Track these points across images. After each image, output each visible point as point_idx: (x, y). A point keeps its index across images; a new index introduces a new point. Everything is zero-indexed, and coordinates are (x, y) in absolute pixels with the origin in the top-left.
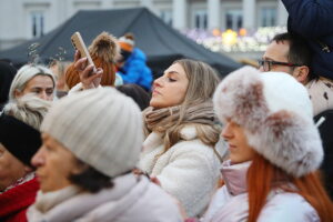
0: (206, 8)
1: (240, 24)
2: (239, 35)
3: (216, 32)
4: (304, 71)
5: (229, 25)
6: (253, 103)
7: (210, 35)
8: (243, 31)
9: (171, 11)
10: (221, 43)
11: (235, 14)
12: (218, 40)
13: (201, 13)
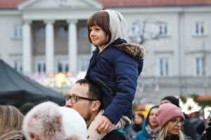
0: (44, 59)
1: (67, 69)
2: (67, 76)
3: (51, 74)
4: (97, 104)
5: (60, 70)
6: (57, 129)
7: (48, 76)
8: (69, 74)
9: (21, 60)
10: (55, 82)
11: (64, 63)
12: (53, 80)
13: (42, 62)
